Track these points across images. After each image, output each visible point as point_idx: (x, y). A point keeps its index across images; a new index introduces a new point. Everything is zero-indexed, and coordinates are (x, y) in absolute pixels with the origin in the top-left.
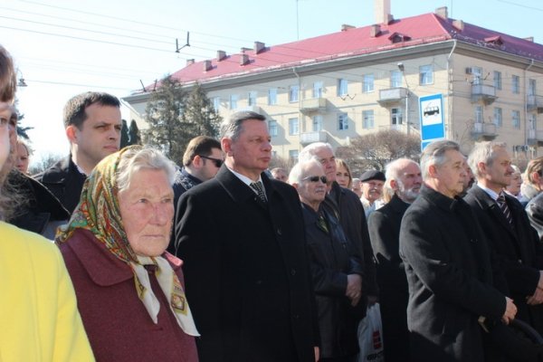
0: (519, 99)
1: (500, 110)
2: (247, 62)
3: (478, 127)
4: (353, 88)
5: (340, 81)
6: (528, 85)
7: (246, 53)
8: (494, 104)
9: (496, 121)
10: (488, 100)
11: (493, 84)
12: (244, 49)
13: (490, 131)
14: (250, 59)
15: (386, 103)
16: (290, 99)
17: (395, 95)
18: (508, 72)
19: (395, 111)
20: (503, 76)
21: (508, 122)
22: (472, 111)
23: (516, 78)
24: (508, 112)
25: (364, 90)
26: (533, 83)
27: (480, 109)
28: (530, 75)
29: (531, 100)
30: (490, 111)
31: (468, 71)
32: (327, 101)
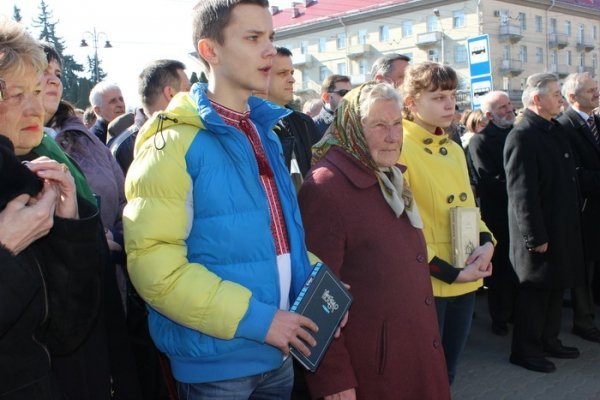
0: (542, 37)
1: (525, 48)
2: (298, 15)
3: (506, 64)
4: (393, 33)
5: (381, 28)
6: (549, 23)
7: (297, 7)
8: (520, 43)
9: (522, 58)
10: (515, 39)
11: (518, 23)
12: (295, 4)
13: (517, 67)
14: (301, 12)
15: (424, 46)
16: (338, 46)
17: (432, 38)
18: (532, 13)
19: (431, 53)
20: (527, 17)
21: (533, 59)
22: (502, 49)
23: (539, 18)
24: (532, 50)
25: (404, 34)
26: (554, 22)
27: (507, 47)
28: (552, 15)
29: (553, 38)
30: (516, 49)
31: (496, 14)
32: (371, 47)
